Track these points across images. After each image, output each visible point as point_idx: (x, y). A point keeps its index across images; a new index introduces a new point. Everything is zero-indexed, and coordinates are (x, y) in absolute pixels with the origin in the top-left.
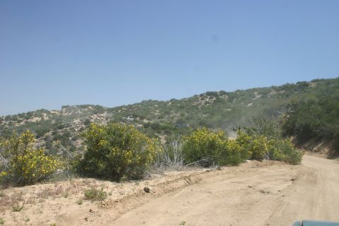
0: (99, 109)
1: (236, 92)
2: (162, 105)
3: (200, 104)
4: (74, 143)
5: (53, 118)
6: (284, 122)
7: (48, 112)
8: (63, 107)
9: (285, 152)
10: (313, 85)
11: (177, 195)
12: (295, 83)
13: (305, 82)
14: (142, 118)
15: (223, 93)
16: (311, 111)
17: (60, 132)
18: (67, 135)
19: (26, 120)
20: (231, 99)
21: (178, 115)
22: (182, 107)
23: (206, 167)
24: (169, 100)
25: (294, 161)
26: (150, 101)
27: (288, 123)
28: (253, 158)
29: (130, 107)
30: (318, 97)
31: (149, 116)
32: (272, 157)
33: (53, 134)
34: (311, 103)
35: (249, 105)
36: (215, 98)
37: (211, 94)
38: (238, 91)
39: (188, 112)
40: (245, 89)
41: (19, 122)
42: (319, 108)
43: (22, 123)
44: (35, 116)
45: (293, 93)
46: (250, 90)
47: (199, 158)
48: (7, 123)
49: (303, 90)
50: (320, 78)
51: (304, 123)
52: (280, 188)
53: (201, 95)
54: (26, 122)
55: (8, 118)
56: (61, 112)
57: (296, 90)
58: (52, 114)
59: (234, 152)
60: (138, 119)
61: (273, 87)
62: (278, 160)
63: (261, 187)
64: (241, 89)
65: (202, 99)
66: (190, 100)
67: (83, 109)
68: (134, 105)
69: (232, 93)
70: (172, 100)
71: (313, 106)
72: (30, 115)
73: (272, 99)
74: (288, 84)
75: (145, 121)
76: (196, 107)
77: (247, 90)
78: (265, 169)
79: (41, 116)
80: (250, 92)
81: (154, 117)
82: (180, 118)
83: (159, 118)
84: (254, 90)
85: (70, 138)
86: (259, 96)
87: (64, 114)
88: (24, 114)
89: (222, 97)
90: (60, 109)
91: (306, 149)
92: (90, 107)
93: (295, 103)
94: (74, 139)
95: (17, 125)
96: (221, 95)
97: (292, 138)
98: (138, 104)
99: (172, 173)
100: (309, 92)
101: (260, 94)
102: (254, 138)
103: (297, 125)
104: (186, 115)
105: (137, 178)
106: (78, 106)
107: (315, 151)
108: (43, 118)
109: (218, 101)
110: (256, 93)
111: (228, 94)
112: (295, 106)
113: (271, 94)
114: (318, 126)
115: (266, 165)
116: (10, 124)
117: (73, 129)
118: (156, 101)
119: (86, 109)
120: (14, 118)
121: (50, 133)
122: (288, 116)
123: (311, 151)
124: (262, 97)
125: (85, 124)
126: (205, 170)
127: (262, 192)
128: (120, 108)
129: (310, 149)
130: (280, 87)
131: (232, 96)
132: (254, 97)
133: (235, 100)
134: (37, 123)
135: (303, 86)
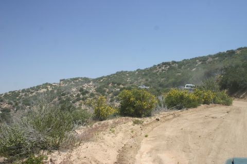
0: (87, 80)
1: (183, 61)
2: (131, 74)
3: (158, 71)
4: (74, 105)
5: (55, 89)
6: (220, 80)
7: (51, 85)
8: (61, 81)
9: (222, 99)
10: (239, 52)
11: (171, 122)
12: (225, 52)
13: (232, 50)
14: (119, 84)
15: (174, 62)
16: (237, 72)
17: (64, 98)
18: (68, 100)
19: (36, 91)
20: (180, 67)
21: (144, 80)
22: (146, 75)
23: (179, 109)
24: (136, 70)
25: (228, 104)
26: (122, 72)
27: (222, 81)
28: (204, 103)
29: (109, 77)
30: (242, 61)
31: (123, 83)
32: (215, 102)
33: (59, 99)
34: (237, 66)
35: (194, 69)
36: (168, 67)
37: (165, 64)
38: (185, 60)
39: (150, 78)
40: (189, 59)
41: (32, 93)
42: (243, 69)
43: (34, 94)
44: (43, 88)
45: (224, 59)
46: (193, 59)
47: (175, 105)
48: (24, 94)
49: (231, 56)
50: (243, 47)
51: (233, 80)
52: (222, 116)
53: (159, 65)
54: (37, 93)
55: (23, 91)
56: (60, 84)
57: (226, 57)
58: (54, 86)
59: (194, 101)
60: (116, 85)
61: (210, 56)
62: (218, 104)
63: (212, 116)
64: (186, 59)
65: (160, 68)
66: (151, 69)
67: (75, 81)
68: (112, 75)
69: (180, 62)
70: (137, 70)
71: (238, 68)
72: (38, 87)
73: (209, 64)
74: (220, 53)
75: (122, 86)
76: (156, 74)
77: (191, 59)
78: (212, 109)
79: (47, 88)
80: (194, 61)
81: (127, 83)
82: (145, 82)
83: (131, 83)
84: (196, 59)
85: (71, 102)
86: (200, 63)
87: (62, 85)
88: (34, 87)
89: (174, 65)
90: (59, 82)
91: (235, 97)
92: (80, 79)
93: (226, 67)
94: (74, 102)
95: (30, 95)
96: (173, 64)
97: (226, 91)
98: (114, 74)
99: (163, 113)
100: (236, 57)
101: (200, 61)
102: (204, 92)
103: (228, 82)
104: (149, 80)
105: (149, 115)
106: (71, 79)
107: (242, 98)
108: (48, 89)
109: (171, 68)
110: (197, 60)
111: (177, 63)
112: (226, 69)
113: (208, 60)
114: (242, 82)
115: (212, 107)
116: (26, 95)
117: (72, 96)
118: (127, 71)
119: (77, 81)
120: (28, 91)
121: (57, 99)
122: (222, 76)
123: (239, 98)
124: (202, 63)
125: (80, 91)
126: (179, 111)
127: (213, 118)
128: (101, 78)
129: (238, 97)
130: (214, 55)
131: (181, 64)
132: (197, 63)
133: (183, 67)
134: (44, 93)
135: (231, 53)
